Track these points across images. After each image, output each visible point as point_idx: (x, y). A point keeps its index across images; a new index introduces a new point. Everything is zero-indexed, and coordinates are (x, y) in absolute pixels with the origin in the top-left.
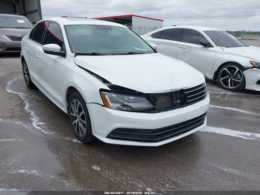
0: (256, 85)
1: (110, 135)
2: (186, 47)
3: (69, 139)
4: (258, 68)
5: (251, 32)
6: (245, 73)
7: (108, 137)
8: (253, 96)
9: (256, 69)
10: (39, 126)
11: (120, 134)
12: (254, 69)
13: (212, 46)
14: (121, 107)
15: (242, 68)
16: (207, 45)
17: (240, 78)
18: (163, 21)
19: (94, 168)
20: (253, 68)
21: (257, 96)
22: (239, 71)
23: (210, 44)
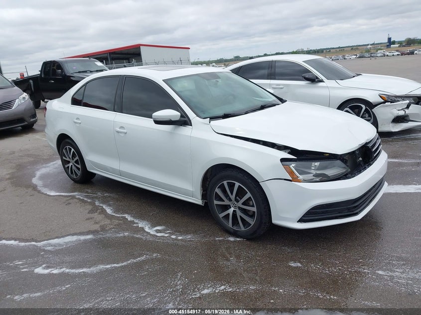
0: (391, 125)
1: (303, 218)
2: (283, 87)
3: (220, 239)
4: (391, 102)
5: (311, 50)
6: (375, 110)
7: (301, 220)
8: (390, 139)
9: (389, 103)
10: (158, 231)
11: (316, 214)
12: (387, 104)
13: (322, 81)
14: (314, 177)
15: (370, 105)
16: (314, 80)
17: (370, 118)
18: (189, 48)
19: (293, 264)
20: (384, 103)
21: (394, 139)
22: (366, 110)
23: (317, 78)
